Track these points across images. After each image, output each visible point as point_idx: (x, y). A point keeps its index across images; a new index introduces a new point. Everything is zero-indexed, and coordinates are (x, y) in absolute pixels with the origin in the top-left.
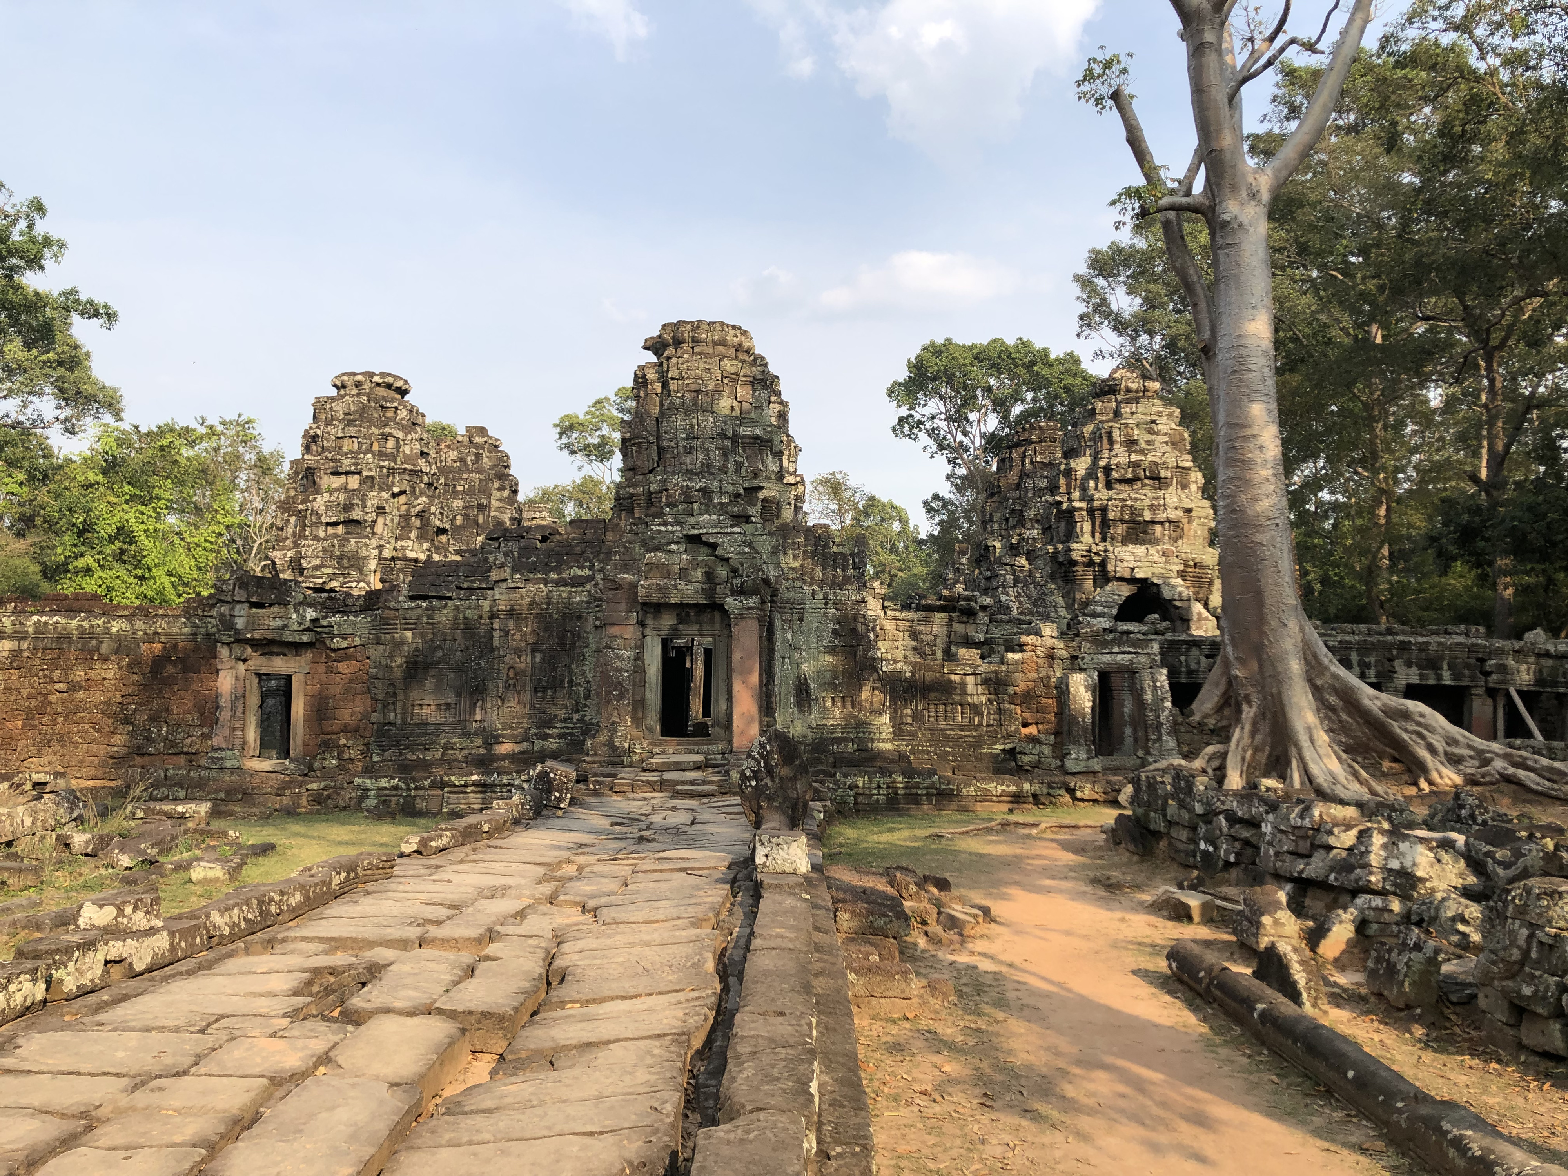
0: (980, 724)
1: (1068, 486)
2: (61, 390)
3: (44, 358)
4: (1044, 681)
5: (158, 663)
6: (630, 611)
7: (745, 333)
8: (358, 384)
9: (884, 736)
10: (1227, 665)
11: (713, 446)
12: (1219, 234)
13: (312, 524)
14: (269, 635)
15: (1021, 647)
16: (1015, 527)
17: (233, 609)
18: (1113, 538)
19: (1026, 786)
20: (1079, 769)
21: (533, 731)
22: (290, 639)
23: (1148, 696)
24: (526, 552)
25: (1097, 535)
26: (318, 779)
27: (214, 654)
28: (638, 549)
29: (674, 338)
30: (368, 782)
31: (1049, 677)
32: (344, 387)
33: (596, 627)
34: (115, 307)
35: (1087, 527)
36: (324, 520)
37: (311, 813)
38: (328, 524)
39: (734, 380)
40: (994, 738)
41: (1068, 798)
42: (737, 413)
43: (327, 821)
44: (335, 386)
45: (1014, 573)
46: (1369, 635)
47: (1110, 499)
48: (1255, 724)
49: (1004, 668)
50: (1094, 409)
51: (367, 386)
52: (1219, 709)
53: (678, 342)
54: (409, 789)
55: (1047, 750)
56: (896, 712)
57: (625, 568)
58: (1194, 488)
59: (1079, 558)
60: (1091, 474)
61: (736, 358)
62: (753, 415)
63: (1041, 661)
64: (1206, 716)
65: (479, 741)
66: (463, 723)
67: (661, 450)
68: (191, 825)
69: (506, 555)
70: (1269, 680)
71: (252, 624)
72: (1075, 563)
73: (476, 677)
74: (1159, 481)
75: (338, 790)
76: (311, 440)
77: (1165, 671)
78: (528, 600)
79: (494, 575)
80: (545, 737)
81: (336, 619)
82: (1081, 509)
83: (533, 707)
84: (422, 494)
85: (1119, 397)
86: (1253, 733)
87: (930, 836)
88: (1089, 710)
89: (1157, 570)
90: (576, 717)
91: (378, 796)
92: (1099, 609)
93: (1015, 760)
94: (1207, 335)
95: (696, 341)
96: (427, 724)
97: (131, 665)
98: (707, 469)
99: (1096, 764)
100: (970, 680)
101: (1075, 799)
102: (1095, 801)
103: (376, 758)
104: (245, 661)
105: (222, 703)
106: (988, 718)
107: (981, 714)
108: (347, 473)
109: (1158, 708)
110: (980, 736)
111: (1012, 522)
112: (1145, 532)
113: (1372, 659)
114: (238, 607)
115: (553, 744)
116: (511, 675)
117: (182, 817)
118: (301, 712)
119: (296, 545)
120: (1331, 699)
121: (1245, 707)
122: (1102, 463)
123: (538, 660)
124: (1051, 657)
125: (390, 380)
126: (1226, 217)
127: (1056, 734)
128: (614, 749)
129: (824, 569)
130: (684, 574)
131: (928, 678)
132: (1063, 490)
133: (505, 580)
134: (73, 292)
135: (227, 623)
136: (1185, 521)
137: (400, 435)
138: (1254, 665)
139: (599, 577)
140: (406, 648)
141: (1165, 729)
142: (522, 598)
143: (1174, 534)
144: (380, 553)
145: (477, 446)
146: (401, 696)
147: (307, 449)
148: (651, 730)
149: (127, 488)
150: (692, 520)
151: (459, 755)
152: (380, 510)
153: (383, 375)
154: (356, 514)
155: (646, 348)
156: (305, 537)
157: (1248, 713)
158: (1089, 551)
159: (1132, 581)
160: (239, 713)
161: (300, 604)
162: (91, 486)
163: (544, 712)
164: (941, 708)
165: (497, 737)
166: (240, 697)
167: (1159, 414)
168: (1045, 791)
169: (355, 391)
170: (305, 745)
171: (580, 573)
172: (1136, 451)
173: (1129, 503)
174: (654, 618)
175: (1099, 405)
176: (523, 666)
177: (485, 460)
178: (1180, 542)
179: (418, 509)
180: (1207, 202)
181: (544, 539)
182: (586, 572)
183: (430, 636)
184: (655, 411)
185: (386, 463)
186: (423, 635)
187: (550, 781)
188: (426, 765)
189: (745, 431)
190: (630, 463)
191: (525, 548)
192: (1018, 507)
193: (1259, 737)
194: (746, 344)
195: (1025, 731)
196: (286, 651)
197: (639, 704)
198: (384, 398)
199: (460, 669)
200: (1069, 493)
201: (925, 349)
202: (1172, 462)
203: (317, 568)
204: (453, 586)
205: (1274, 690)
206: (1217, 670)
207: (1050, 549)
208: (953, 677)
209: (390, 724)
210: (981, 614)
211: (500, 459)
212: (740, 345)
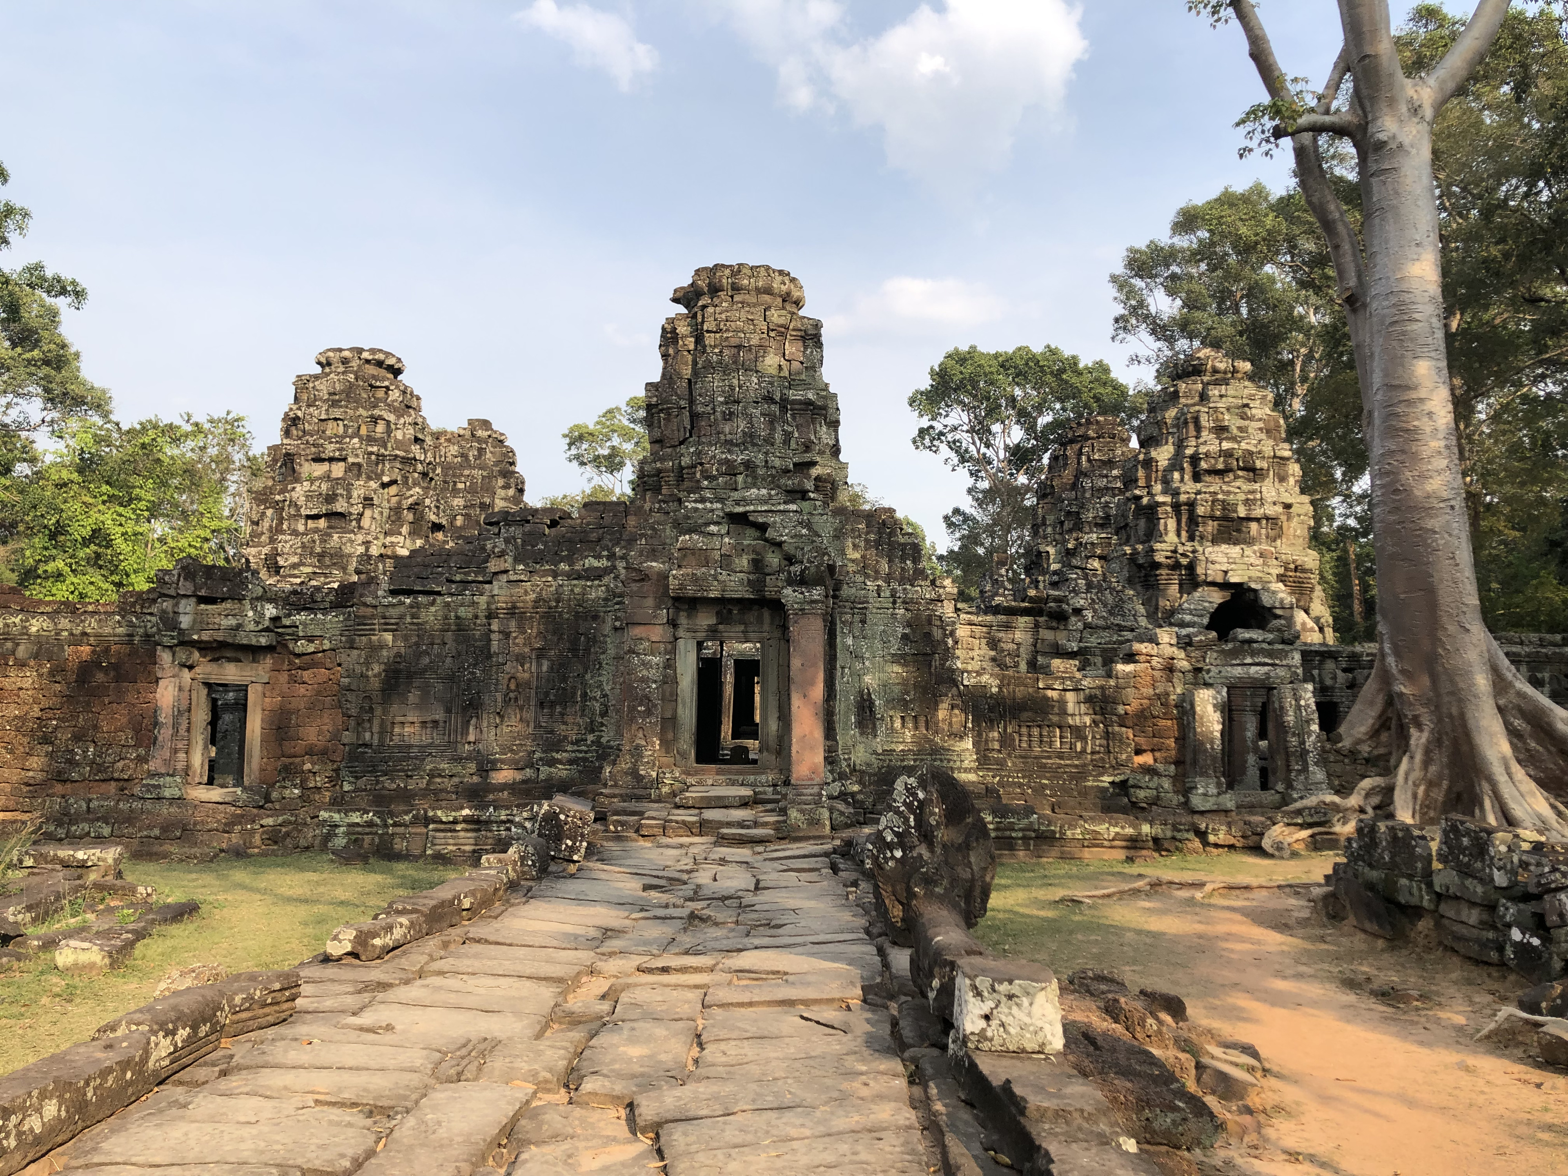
0: (1084, 751)
1: (1148, 478)
2: (47, 390)
3: (28, 356)
4: (1162, 698)
5: (86, 670)
6: (658, 607)
7: (793, 280)
8: (345, 361)
9: (966, 764)
10: (1386, 679)
11: (757, 412)
12: (1372, 157)
13: (291, 517)
14: (220, 636)
15: (1131, 658)
16: (1070, 531)
17: (177, 605)
18: (1202, 537)
19: (1146, 828)
20: (1208, 806)
21: (537, 755)
22: (245, 642)
23: (1290, 718)
24: (532, 538)
25: (1184, 534)
26: (276, 813)
27: (153, 659)
28: (669, 531)
29: (709, 285)
30: (336, 817)
31: (1167, 694)
32: (329, 364)
33: (616, 629)
34: (83, 283)
35: (1172, 524)
36: (304, 512)
37: (263, 854)
38: (308, 517)
39: (781, 334)
40: (1101, 768)
41: (1197, 844)
42: (785, 373)
43: (282, 865)
44: (319, 363)
45: (1086, 577)
46: (1542, 646)
47: (1199, 493)
48: (1427, 752)
49: (1112, 682)
50: (1176, 392)
51: (355, 364)
52: (1375, 734)
53: (714, 290)
54: (386, 826)
55: (1167, 784)
56: (980, 735)
57: (653, 554)
58: (1292, 481)
59: (1162, 560)
60: (1175, 464)
61: (784, 308)
62: (803, 377)
63: (1157, 674)
64: (1359, 742)
65: (472, 767)
66: (452, 744)
67: (695, 417)
68: (93, 877)
69: (507, 541)
70: (1446, 699)
71: (200, 624)
72: (1157, 565)
73: (469, 689)
74: (1254, 473)
75: (299, 826)
76: (292, 422)
77: (1310, 687)
78: (533, 596)
79: (493, 566)
80: (552, 763)
81: (300, 618)
82: (1164, 504)
83: (538, 726)
84: (415, 484)
85: (1206, 379)
86: (1427, 762)
87: (1062, 900)
88: (1218, 735)
89: (1254, 573)
90: (590, 738)
91: (347, 834)
92: (1188, 618)
93: (1127, 795)
94: (1352, 282)
95: (736, 288)
96: (410, 746)
97: (52, 673)
98: (750, 439)
99: (1229, 801)
100: (1070, 697)
101: (1206, 843)
102: (1231, 847)
103: (347, 787)
104: (191, 668)
105: (162, 719)
106: (1093, 743)
107: (1084, 739)
108: (331, 460)
109: (1302, 733)
110: (1084, 765)
111: (1067, 526)
112: (1239, 531)
113: (1547, 675)
114: (183, 602)
115: (561, 772)
116: (513, 686)
117: (83, 866)
118: (258, 731)
119: (272, 540)
120: (1516, 722)
121: (1413, 731)
122: (1189, 452)
123: (545, 668)
124: (1170, 669)
125: (381, 357)
126: (1382, 136)
127: (1178, 763)
128: (639, 778)
129: (890, 561)
130: (726, 562)
131: (1019, 695)
132: (1141, 483)
133: (506, 572)
134: (39, 267)
135: (170, 622)
136: (1283, 518)
137: (392, 418)
138: (1426, 681)
139: (621, 565)
140: (385, 653)
141: (1311, 758)
142: (526, 593)
143: (1272, 533)
144: (367, 549)
145: (479, 440)
146: (378, 711)
147: (287, 433)
148: (683, 755)
149: (105, 488)
150: (736, 495)
151: (448, 784)
152: (368, 502)
153: (373, 351)
154: (340, 506)
155: (675, 300)
156: (282, 532)
157: (1418, 739)
158: (1175, 552)
159: (1225, 586)
160: (182, 732)
161: (258, 599)
162: (65, 485)
163: (552, 732)
164: (1036, 731)
165: (494, 762)
166: (184, 711)
167: (1251, 398)
168: (1169, 834)
169: (341, 369)
170: (262, 770)
171: (596, 563)
172: (1228, 439)
173: (1220, 497)
174: (689, 617)
175: (1182, 386)
176: (526, 675)
177: (488, 455)
178: (1279, 542)
179: (410, 501)
180: (1355, 121)
181: (554, 524)
182: (604, 563)
183: (414, 639)
184: (687, 372)
185: (375, 449)
186: (406, 638)
187: (559, 825)
188: (406, 797)
189: (795, 395)
190: (657, 434)
191: (530, 534)
192: (1074, 509)
193: (1433, 769)
194: (796, 294)
195: (1139, 760)
196: (240, 655)
197: (670, 723)
198: (374, 377)
199: (451, 679)
200: (1149, 486)
201: (949, 356)
202: (1268, 451)
203: (294, 566)
204: (443, 579)
205: (1454, 711)
206: (1370, 687)
207: (1128, 550)
208: (1050, 693)
209: (365, 745)
210: (1073, 619)
211: (505, 455)
212: (788, 294)
